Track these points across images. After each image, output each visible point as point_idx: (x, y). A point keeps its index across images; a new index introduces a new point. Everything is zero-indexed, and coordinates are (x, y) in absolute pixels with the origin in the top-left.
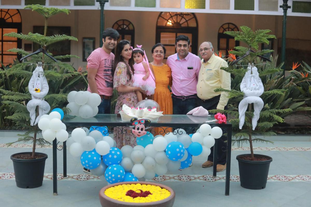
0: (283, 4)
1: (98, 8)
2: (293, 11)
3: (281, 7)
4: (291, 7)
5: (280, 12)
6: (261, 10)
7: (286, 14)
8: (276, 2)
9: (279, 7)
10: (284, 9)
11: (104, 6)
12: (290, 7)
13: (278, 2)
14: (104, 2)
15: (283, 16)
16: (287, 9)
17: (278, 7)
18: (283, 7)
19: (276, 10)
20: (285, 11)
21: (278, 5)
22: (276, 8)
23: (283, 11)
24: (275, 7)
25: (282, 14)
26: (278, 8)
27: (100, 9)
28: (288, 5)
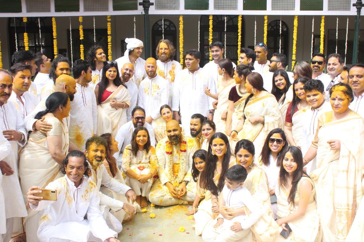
0: (356, 2)
1: (142, 13)
3: (354, 5)
5: (353, 12)
6: (331, 10)
8: (348, 0)
9: (352, 5)
10: (357, 8)
11: (148, 10)
13: (350, 0)
14: (148, 6)
16: (361, 8)
17: (350, 5)
18: (356, 6)
19: (348, 9)
20: (359, 11)
21: (350, 3)
23: (356, 10)
24: (347, 6)
25: (356, 14)
26: (350, 7)
27: (144, 13)
28: (363, 3)
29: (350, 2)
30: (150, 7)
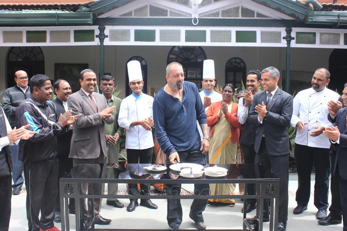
0: (286, 36)
2: (297, 42)
3: (284, 38)
4: (295, 39)
5: (283, 44)
6: (263, 42)
7: (289, 45)
8: (279, 34)
10: (287, 41)
11: (103, 41)
12: (293, 39)
13: (281, 34)
15: (287, 47)
16: (291, 41)
17: (281, 38)
18: (286, 39)
19: (279, 41)
20: (289, 43)
21: (281, 37)
22: (279, 40)
23: (286, 42)
25: (286, 46)
26: (281, 40)
27: (99, 44)
28: (292, 37)
29: (281, 35)
30: (104, 39)
